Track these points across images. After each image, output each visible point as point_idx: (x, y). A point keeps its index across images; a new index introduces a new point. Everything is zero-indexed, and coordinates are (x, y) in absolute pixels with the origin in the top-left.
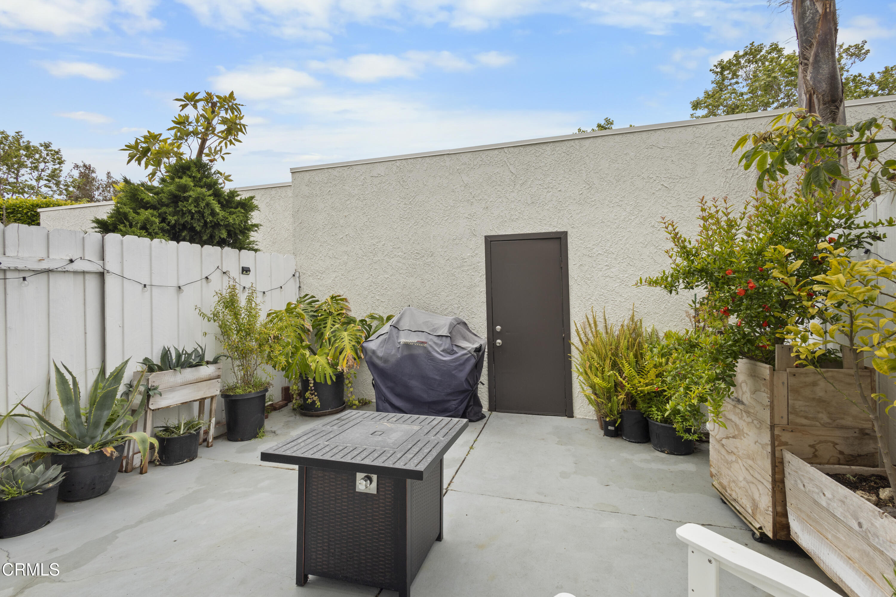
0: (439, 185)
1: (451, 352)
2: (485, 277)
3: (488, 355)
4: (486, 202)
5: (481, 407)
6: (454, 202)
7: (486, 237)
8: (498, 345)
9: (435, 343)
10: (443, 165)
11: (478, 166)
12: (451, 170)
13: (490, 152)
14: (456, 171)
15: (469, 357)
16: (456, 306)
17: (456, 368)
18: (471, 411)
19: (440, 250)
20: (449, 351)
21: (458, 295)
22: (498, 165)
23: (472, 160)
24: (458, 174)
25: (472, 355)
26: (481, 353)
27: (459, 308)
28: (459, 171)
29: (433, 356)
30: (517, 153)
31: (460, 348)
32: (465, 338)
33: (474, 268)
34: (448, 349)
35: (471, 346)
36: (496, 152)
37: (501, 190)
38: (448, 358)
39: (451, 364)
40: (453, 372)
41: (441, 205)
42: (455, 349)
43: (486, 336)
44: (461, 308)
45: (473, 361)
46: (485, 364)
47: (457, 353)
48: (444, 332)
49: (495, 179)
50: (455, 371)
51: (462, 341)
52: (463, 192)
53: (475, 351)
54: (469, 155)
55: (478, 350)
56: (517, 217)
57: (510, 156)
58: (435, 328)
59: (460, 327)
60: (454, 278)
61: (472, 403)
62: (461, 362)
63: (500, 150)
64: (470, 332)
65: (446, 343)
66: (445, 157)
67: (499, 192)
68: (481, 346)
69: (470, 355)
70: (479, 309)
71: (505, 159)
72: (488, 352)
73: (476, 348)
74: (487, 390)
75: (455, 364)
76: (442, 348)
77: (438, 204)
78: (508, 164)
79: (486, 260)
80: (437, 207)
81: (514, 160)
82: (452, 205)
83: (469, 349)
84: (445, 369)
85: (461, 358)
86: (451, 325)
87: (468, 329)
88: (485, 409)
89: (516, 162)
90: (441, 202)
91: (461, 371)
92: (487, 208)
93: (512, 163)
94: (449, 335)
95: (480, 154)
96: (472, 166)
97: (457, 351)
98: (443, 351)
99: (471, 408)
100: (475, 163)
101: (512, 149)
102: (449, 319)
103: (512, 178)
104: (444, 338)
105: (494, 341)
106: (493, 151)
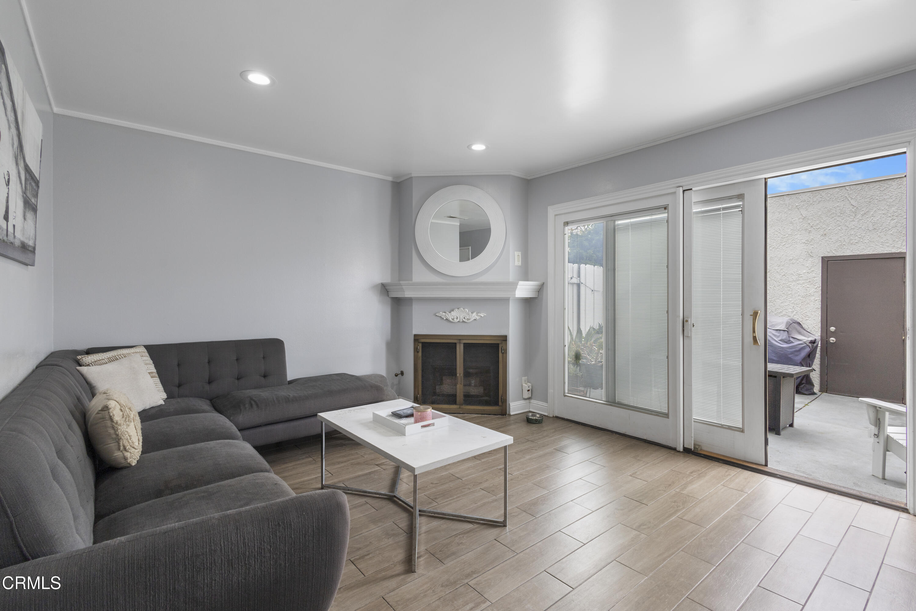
0: (778, 219)
1: (788, 342)
2: (820, 288)
3: (821, 349)
4: (824, 230)
5: (812, 385)
6: (792, 231)
7: (823, 258)
8: (832, 342)
9: (773, 334)
10: (782, 203)
11: (817, 202)
12: (791, 207)
13: (831, 190)
14: (795, 207)
15: (804, 346)
16: (791, 310)
17: (792, 353)
18: (803, 387)
19: (777, 268)
20: (785, 341)
21: (792, 302)
22: (838, 200)
23: (812, 197)
24: (797, 210)
25: (808, 345)
26: (815, 345)
27: (793, 312)
28: (798, 207)
29: (772, 343)
30: (859, 189)
31: (796, 340)
32: (800, 333)
33: (810, 281)
34: (785, 339)
35: (806, 339)
36: (837, 190)
37: (841, 220)
38: (785, 345)
39: (788, 350)
40: (790, 356)
41: (779, 234)
42: (791, 339)
43: (819, 334)
44: (795, 312)
45: (808, 350)
46: (818, 355)
47: (793, 343)
48: (783, 327)
49: (834, 212)
50: (791, 355)
51: (798, 335)
52: (801, 224)
53: (810, 343)
54: (809, 194)
55: (813, 342)
56: (856, 241)
57: (851, 192)
58: (773, 325)
59: (796, 325)
60: (789, 289)
61: (804, 381)
62: (797, 349)
63: (841, 188)
64: (805, 330)
65: (784, 336)
66: (785, 197)
67: (838, 222)
68: (815, 340)
69: (805, 345)
70: (813, 313)
71: (846, 195)
72: (821, 347)
73: (811, 341)
74: (819, 376)
75: (791, 350)
76: (780, 338)
77: (776, 233)
78: (850, 199)
79: (822, 276)
80: (775, 236)
81: (856, 195)
82: (790, 233)
83: (804, 341)
84: (782, 352)
85: (797, 346)
86: (787, 323)
87: (802, 327)
88: (816, 389)
89: (858, 196)
90: (779, 231)
91: (797, 355)
92: (825, 235)
93: (853, 198)
94: (786, 330)
95: (820, 193)
96: (811, 202)
97: (793, 341)
98: (781, 340)
99: (804, 385)
100: (815, 199)
101: (854, 186)
102: (786, 319)
103: (853, 210)
104: (782, 332)
105: (828, 337)
106: (833, 189)
